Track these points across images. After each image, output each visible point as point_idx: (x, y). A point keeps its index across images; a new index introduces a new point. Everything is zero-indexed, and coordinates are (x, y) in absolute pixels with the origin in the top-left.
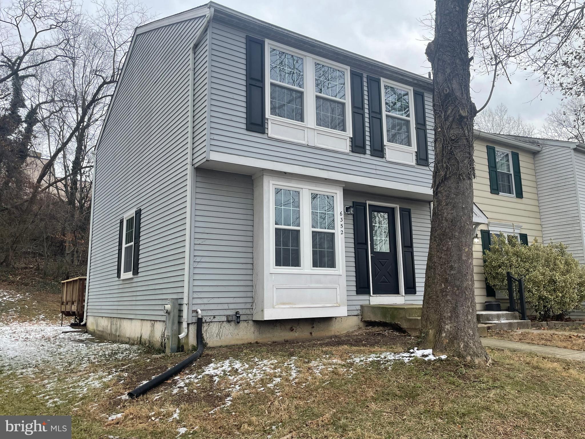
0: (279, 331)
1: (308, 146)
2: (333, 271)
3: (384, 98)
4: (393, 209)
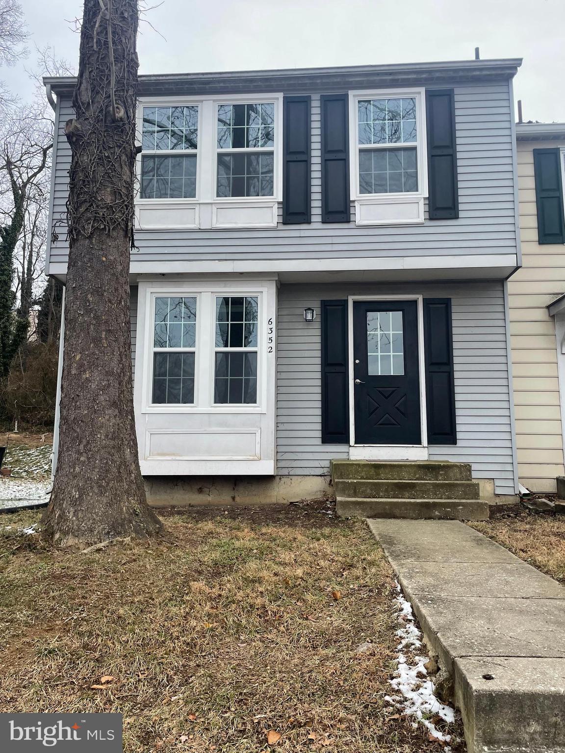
0: (182, 492)
1: (201, 231)
2: (252, 408)
3: (357, 123)
4: (415, 302)
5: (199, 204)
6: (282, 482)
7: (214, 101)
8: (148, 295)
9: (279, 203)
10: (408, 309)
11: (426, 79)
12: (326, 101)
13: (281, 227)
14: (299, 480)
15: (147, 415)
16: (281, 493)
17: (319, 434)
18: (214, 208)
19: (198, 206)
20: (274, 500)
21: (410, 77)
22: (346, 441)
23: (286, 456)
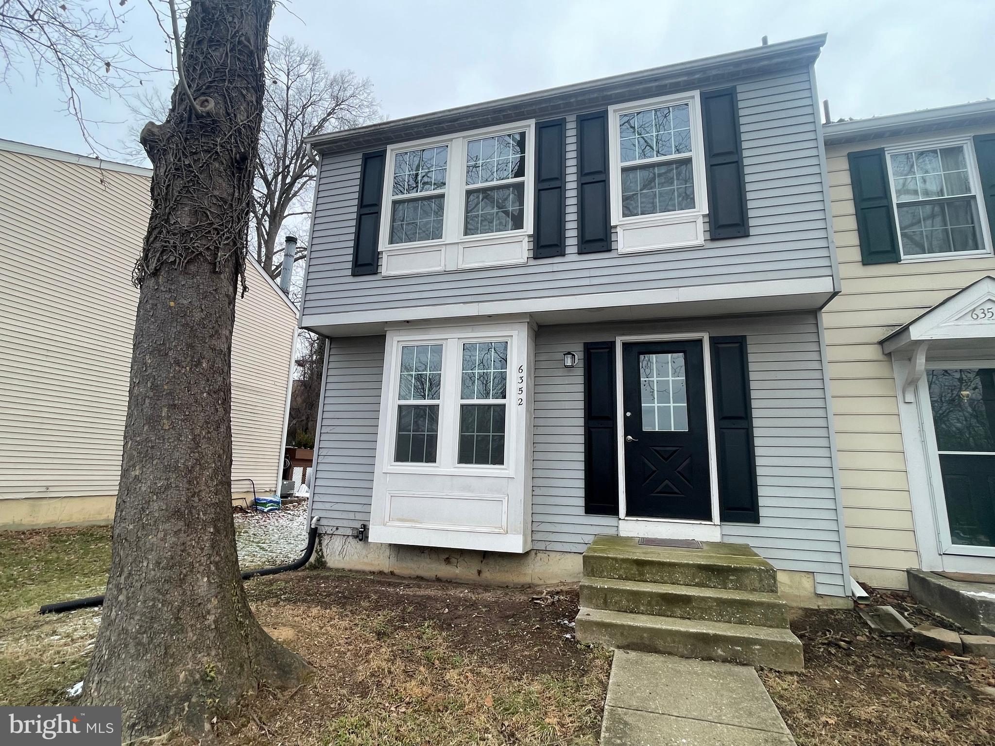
0: (428, 561)
1: (446, 273)
2: (499, 471)
3: (619, 140)
4: (700, 342)
5: (446, 244)
6: (538, 558)
7: (464, 137)
8: (395, 343)
9: (529, 236)
10: (691, 350)
11: (700, 80)
12: (582, 121)
13: (532, 262)
14: (558, 557)
15: (388, 475)
16: (536, 571)
17: (582, 502)
18: (461, 247)
19: (444, 247)
20: (528, 580)
21: (680, 80)
22: (615, 512)
23: (543, 527)
